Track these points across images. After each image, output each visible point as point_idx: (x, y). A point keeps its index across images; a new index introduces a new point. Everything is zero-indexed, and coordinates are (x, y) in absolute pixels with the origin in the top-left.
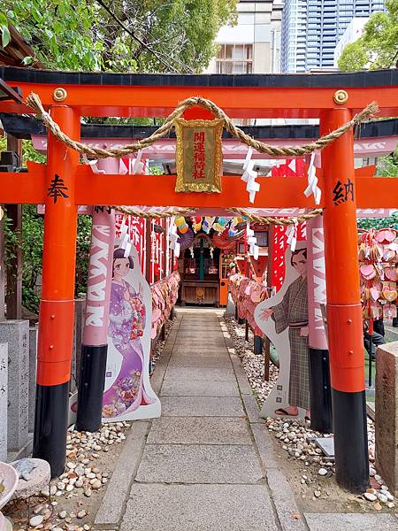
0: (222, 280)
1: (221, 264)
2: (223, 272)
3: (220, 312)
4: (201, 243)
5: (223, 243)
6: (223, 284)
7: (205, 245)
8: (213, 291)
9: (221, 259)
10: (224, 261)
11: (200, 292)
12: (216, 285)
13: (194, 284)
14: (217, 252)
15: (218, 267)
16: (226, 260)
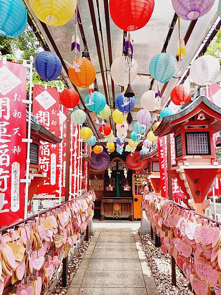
0: (135, 196)
1: (134, 182)
2: (136, 189)
3: (135, 226)
4: (117, 167)
5: (135, 165)
6: (136, 200)
7: (120, 168)
8: (128, 206)
9: (133, 179)
10: (136, 180)
11: (117, 208)
12: (130, 201)
13: (111, 201)
14: (130, 173)
15: (131, 185)
16: (138, 179)
